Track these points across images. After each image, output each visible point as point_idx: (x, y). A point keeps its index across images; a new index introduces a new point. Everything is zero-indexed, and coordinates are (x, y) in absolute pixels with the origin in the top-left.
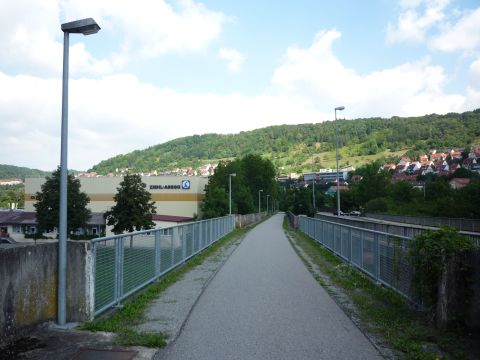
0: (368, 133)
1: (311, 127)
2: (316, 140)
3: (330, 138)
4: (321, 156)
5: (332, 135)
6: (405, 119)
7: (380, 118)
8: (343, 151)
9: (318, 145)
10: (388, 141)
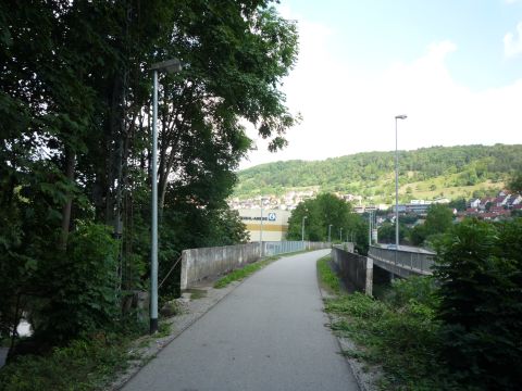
0: (467, 161)
1: (404, 155)
2: (408, 168)
3: (424, 166)
4: (413, 186)
5: (427, 163)
6: (510, 147)
7: (481, 145)
8: (438, 181)
9: (411, 174)
10: (489, 171)
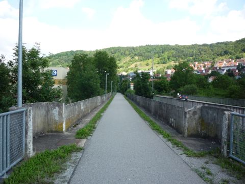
0: (163, 52)
1: (133, 48)
2: (136, 55)
3: (143, 54)
4: (138, 63)
5: (144, 53)
6: (182, 46)
7: (168, 45)
8: (150, 61)
9: (137, 58)
10: (173, 57)
